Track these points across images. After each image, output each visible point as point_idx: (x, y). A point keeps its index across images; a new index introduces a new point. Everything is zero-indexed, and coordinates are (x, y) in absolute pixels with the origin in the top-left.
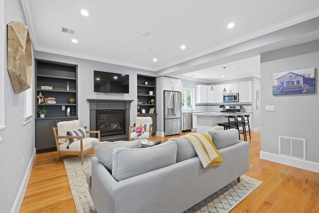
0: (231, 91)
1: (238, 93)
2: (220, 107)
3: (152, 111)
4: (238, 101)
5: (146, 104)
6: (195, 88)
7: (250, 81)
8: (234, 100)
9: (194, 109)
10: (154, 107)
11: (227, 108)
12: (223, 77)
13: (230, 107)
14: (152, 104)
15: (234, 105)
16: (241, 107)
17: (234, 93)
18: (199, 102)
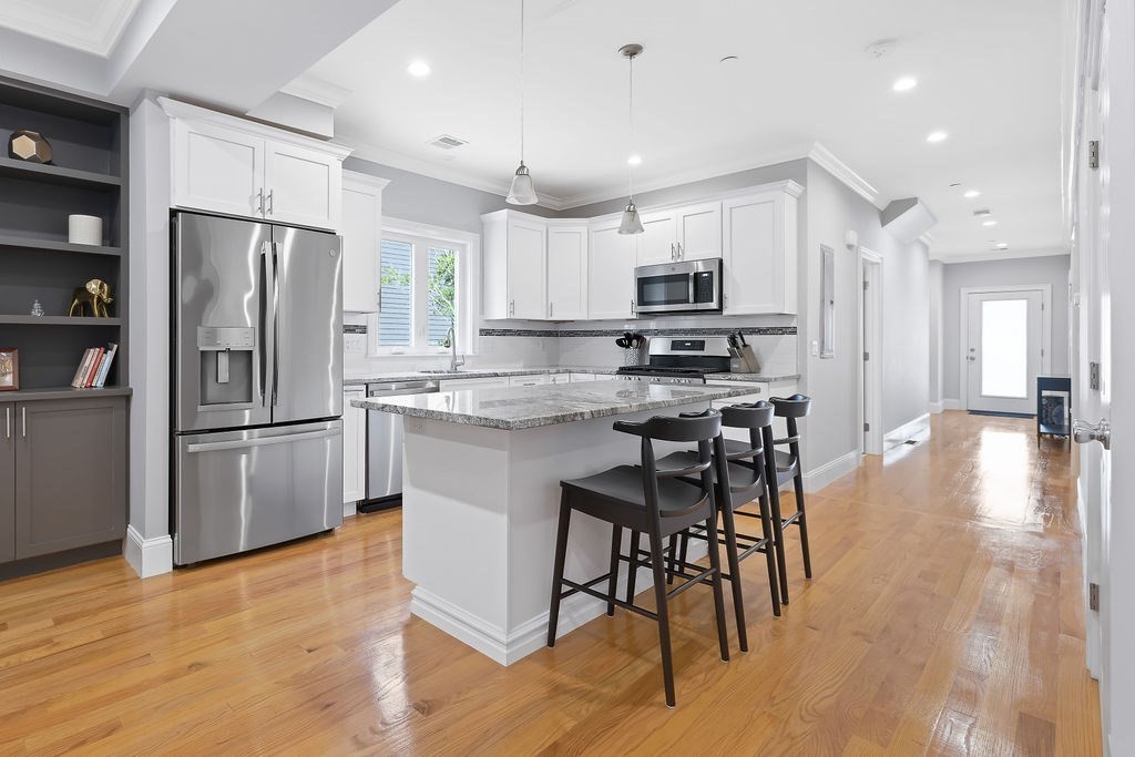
0: (677, 250)
1: (721, 262)
2: (619, 342)
3: (94, 366)
4: (720, 310)
5: (37, 314)
6: (481, 231)
7: (791, 184)
8: (696, 301)
9: (469, 352)
10: (110, 336)
11: (658, 347)
12: (635, 161)
13: (675, 345)
14: (96, 320)
15: (693, 331)
16: (733, 342)
17: (697, 257)
18: (499, 312)
